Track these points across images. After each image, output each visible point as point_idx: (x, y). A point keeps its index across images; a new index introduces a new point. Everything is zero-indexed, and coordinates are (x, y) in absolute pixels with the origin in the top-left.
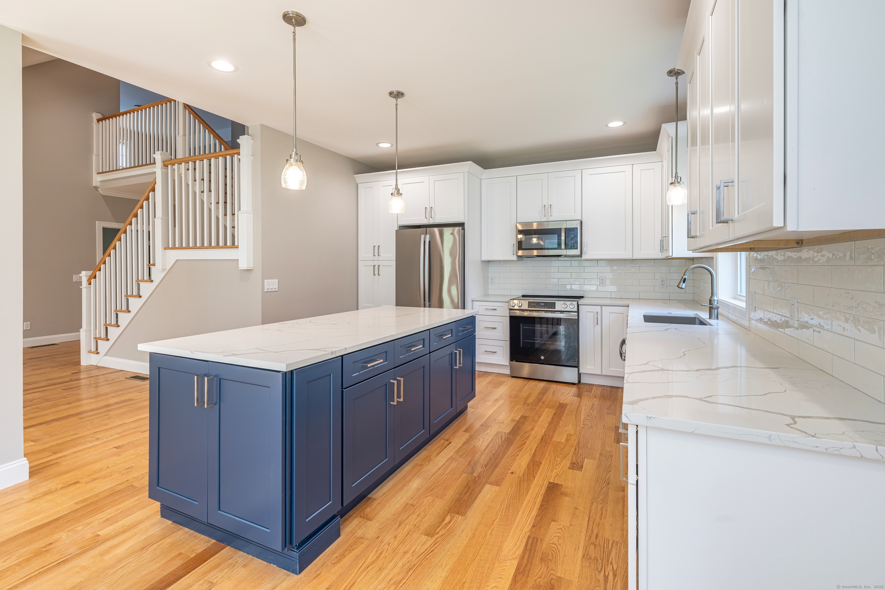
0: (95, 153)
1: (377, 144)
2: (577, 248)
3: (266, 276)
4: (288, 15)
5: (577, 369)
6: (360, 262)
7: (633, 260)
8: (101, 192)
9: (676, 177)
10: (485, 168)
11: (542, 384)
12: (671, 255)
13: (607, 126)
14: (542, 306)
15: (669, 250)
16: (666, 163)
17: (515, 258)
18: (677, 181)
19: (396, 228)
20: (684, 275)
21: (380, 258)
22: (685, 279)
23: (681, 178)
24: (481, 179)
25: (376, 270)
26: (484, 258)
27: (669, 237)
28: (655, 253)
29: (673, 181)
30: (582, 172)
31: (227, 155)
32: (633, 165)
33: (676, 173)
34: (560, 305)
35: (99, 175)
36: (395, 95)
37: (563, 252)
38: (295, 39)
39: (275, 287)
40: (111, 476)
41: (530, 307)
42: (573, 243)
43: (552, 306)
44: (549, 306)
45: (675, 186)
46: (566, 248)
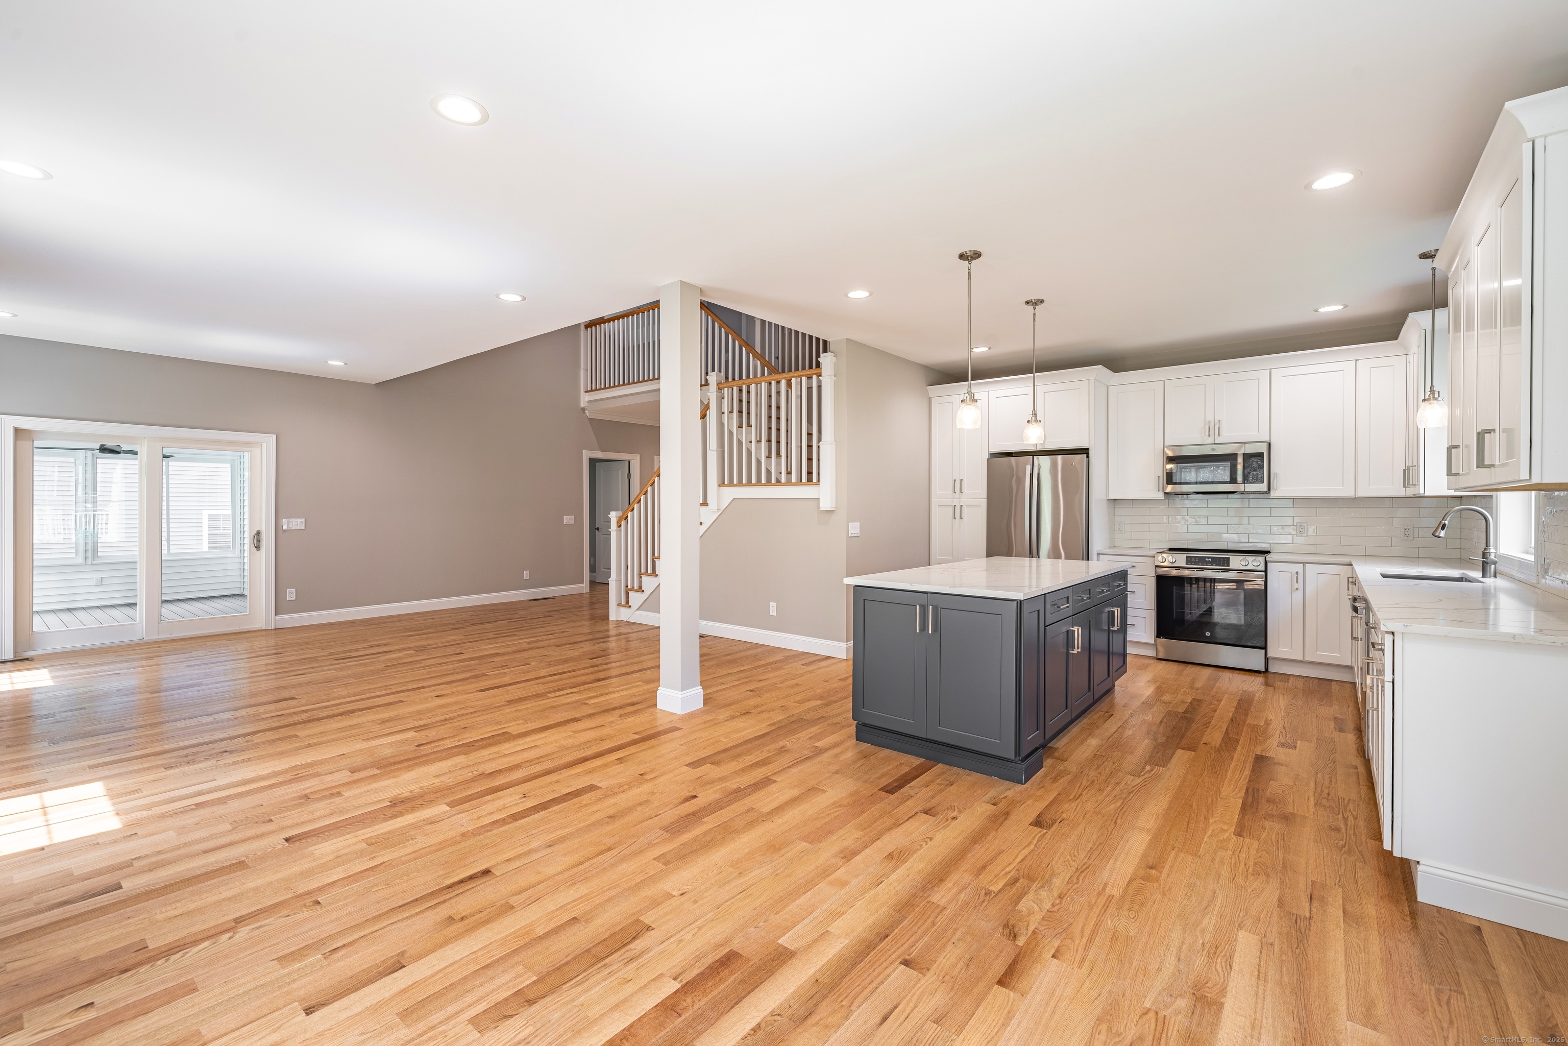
0: (582, 366)
1: (970, 350)
2: (1263, 482)
3: (851, 520)
5: (1263, 651)
6: (933, 502)
7: (1354, 500)
8: (587, 414)
9: (1432, 391)
10: (1115, 372)
11: (1208, 671)
12: (1422, 492)
13: (1317, 311)
14: (1208, 562)
15: (1419, 485)
16: (1415, 359)
17: (1160, 495)
18: (1434, 397)
19: (987, 456)
20: (1442, 520)
22: (1444, 525)
23: (1439, 392)
24: (1108, 387)
25: (957, 513)
26: (1111, 496)
27: (1418, 466)
28: (1394, 488)
29: (1427, 397)
30: (1270, 373)
31: (803, 375)
32: (1356, 360)
33: (1432, 386)
34: (1236, 562)
35: (587, 394)
36: (1033, 303)
37: (1242, 487)
38: (970, 276)
39: (858, 531)
40: (773, 710)
41: (1190, 563)
42: (1257, 475)
43: (1223, 562)
44: (1219, 562)
45: (1431, 403)
46: (1245, 481)
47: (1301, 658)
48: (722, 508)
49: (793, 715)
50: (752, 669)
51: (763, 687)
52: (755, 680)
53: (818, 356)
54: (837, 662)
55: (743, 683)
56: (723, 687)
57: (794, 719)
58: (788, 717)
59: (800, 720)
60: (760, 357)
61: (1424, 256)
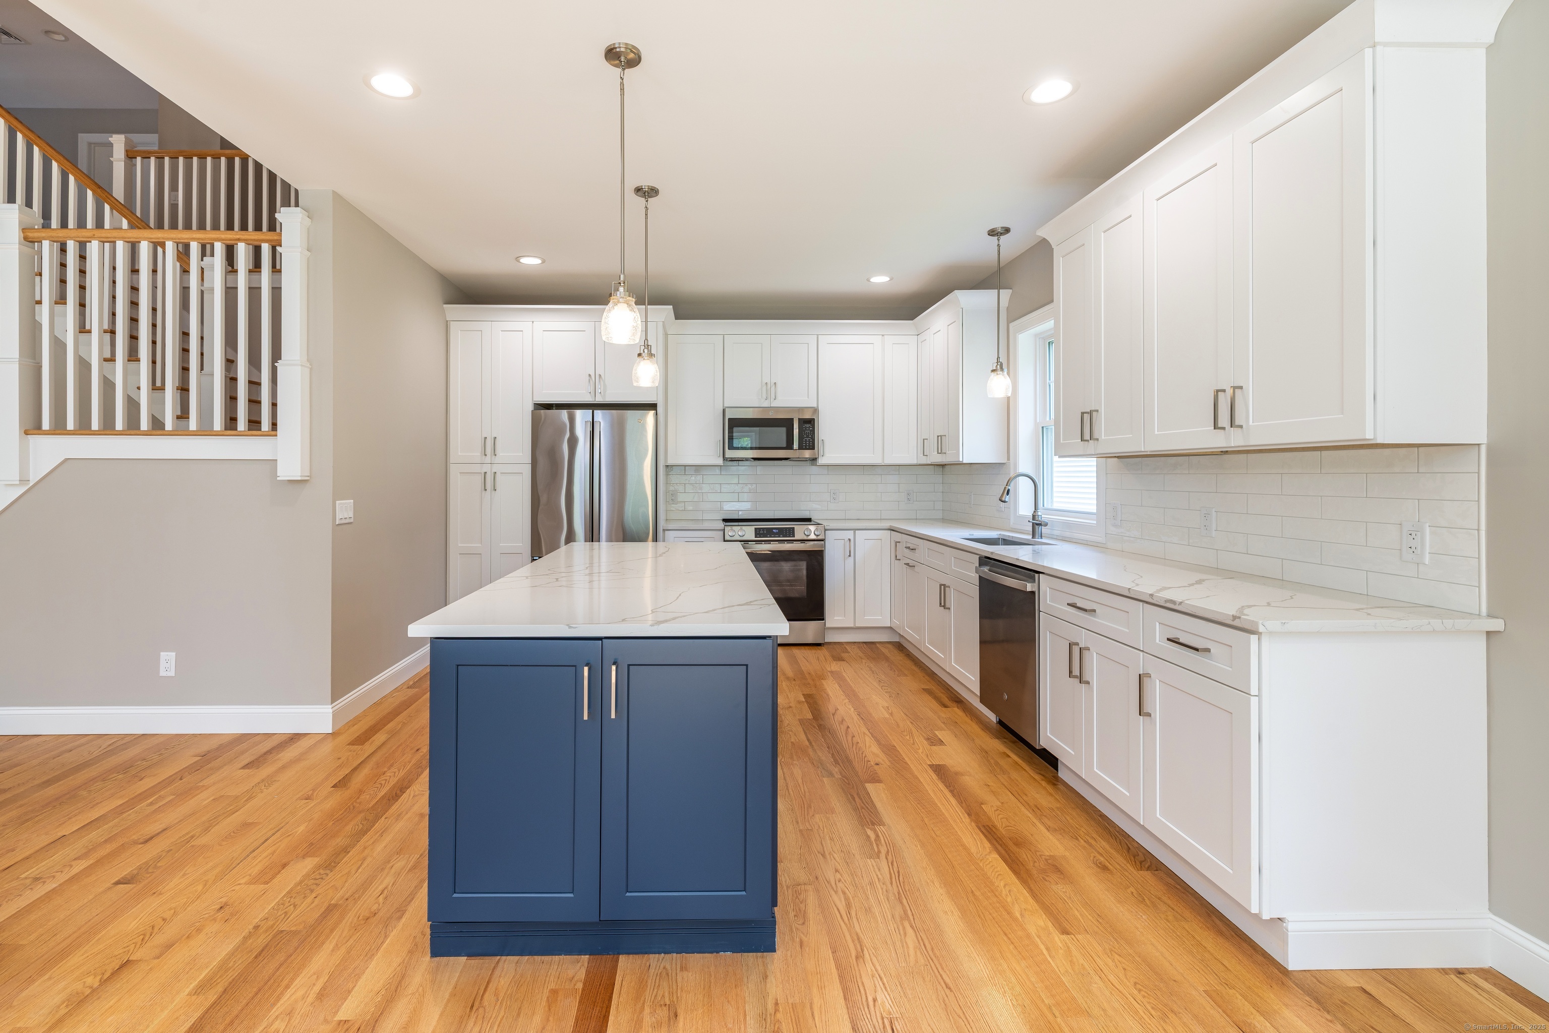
1: (517, 259)
2: (814, 449)
3: (338, 495)
4: (614, 50)
5: (821, 622)
6: (450, 466)
9: (999, 362)
10: (676, 319)
13: (868, 280)
14: (777, 534)
15: (956, 451)
17: (720, 461)
18: (1001, 368)
19: (531, 407)
20: (1007, 485)
21: (497, 460)
22: (1008, 491)
23: (1003, 364)
24: (670, 334)
25: (489, 482)
26: (669, 462)
27: (956, 436)
28: (910, 456)
30: (818, 338)
32: (885, 335)
33: (999, 358)
34: (798, 532)
36: (645, 193)
37: (795, 453)
38: (622, 89)
39: (351, 515)
40: (199, 930)
41: (758, 536)
42: (809, 441)
43: (790, 533)
44: (786, 533)
45: (997, 374)
46: (800, 448)
47: (852, 625)
48: (34, 478)
49: (257, 927)
50: (119, 811)
51: (159, 858)
52: (135, 843)
53: (272, 210)
54: (315, 745)
55: (99, 862)
56: (41, 890)
57: (261, 940)
58: (245, 939)
59: (279, 939)
60: (125, 209)
61: (992, 233)
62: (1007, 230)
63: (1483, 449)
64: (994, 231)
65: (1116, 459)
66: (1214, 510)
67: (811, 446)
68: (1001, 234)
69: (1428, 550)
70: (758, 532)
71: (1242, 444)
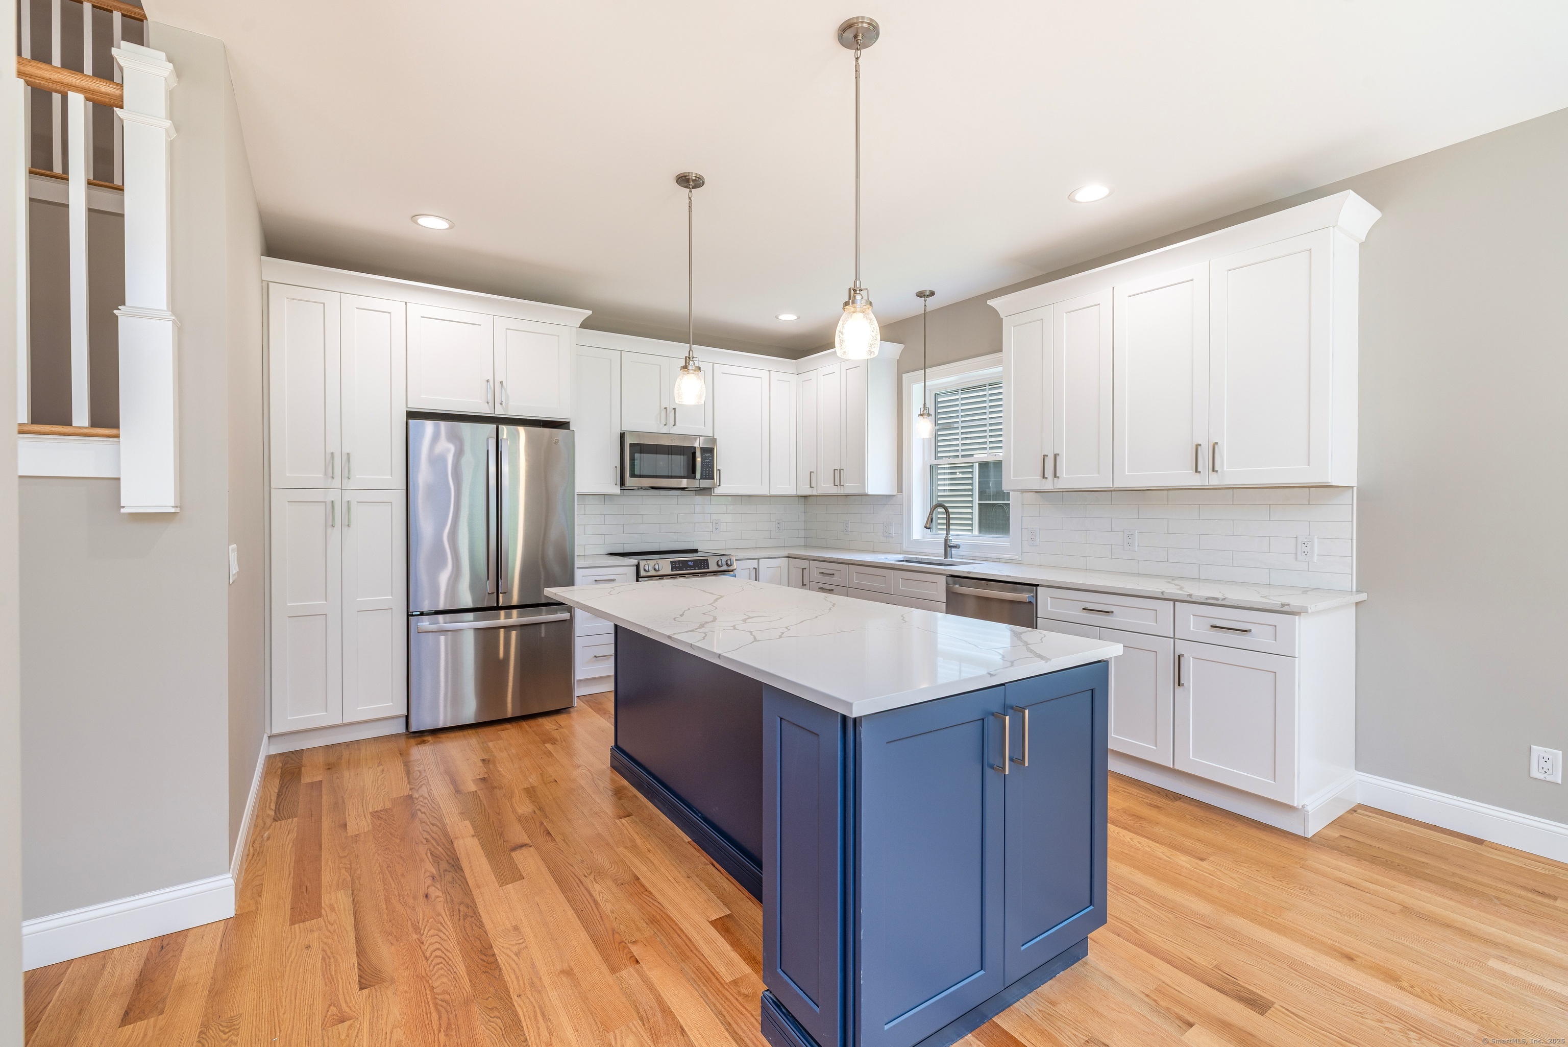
2: (713, 479)
3: (231, 536)
4: (859, 25)
6: (274, 493)
14: (691, 566)
19: (403, 416)
21: (351, 483)
25: (338, 514)
32: (770, 371)
34: (714, 563)
36: (687, 182)
37: (697, 483)
41: (674, 570)
42: (709, 471)
43: (704, 565)
44: (701, 565)
45: (924, 418)
46: (702, 478)
61: (921, 295)
62: (932, 294)
63: (1355, 489)
64: (922, 293)
65: (1034, 493)
66: (1137, 531)
67: (711, 476)
68: (928, 296)
69: (1316, 553)
70: (674, 566)
71: (1218, 483)
